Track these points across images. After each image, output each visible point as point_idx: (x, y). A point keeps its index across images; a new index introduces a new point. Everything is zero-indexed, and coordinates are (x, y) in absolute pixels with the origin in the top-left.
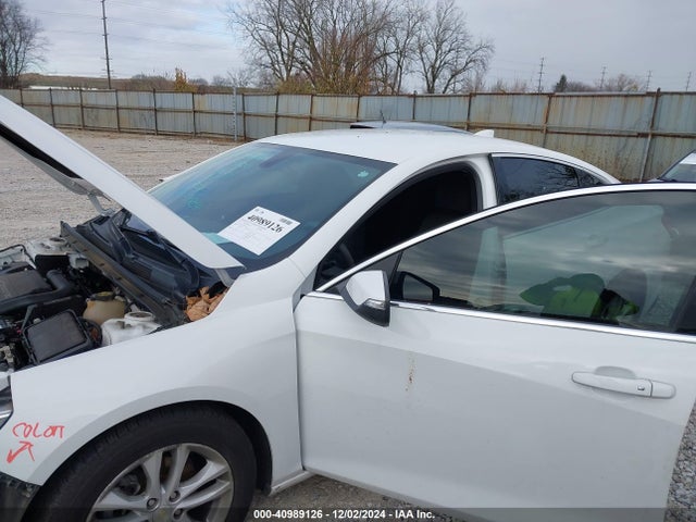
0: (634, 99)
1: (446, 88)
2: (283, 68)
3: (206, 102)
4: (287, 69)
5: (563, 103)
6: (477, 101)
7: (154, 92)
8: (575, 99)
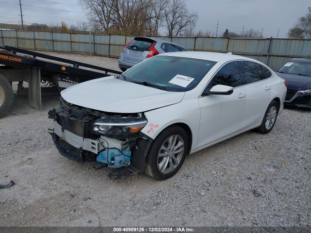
0: (262, 41)
1: (177, 33)
2: (105, 22)
3: (76, 38)
4: (107, 23)
5: (234, 42)
6: (198, 40)
7: (52, 32)
8: (238, 40)
